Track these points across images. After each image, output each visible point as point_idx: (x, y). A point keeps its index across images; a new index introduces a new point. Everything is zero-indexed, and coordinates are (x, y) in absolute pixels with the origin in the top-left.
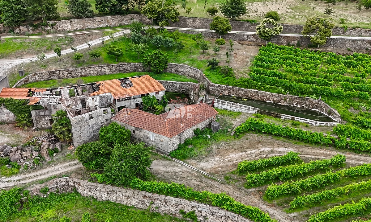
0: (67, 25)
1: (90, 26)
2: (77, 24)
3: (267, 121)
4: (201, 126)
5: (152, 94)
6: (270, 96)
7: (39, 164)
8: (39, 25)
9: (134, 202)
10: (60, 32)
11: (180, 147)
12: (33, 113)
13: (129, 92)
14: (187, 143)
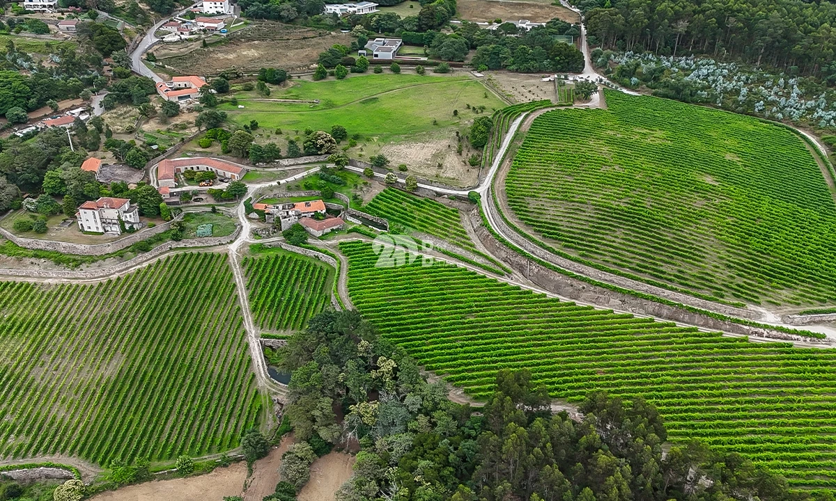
0: (285, 162)
1: (299, 162)
2: (291, 161)
3: (364, 228)
4: (334, 228)
5: (319, 211)
6: (370, 217)
7: (269, 236)
8: (270, 162)
9: (300, 252)
10: (281, 166)
11: (323, 235)
12: (267, 216)
13: (308, 209)
14: (327, 234)
